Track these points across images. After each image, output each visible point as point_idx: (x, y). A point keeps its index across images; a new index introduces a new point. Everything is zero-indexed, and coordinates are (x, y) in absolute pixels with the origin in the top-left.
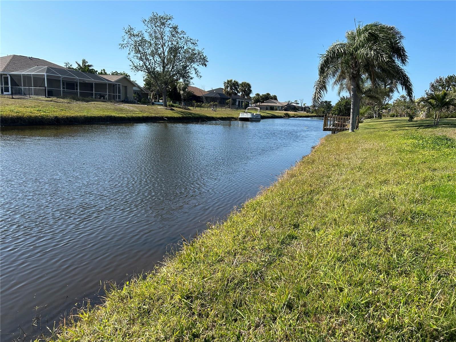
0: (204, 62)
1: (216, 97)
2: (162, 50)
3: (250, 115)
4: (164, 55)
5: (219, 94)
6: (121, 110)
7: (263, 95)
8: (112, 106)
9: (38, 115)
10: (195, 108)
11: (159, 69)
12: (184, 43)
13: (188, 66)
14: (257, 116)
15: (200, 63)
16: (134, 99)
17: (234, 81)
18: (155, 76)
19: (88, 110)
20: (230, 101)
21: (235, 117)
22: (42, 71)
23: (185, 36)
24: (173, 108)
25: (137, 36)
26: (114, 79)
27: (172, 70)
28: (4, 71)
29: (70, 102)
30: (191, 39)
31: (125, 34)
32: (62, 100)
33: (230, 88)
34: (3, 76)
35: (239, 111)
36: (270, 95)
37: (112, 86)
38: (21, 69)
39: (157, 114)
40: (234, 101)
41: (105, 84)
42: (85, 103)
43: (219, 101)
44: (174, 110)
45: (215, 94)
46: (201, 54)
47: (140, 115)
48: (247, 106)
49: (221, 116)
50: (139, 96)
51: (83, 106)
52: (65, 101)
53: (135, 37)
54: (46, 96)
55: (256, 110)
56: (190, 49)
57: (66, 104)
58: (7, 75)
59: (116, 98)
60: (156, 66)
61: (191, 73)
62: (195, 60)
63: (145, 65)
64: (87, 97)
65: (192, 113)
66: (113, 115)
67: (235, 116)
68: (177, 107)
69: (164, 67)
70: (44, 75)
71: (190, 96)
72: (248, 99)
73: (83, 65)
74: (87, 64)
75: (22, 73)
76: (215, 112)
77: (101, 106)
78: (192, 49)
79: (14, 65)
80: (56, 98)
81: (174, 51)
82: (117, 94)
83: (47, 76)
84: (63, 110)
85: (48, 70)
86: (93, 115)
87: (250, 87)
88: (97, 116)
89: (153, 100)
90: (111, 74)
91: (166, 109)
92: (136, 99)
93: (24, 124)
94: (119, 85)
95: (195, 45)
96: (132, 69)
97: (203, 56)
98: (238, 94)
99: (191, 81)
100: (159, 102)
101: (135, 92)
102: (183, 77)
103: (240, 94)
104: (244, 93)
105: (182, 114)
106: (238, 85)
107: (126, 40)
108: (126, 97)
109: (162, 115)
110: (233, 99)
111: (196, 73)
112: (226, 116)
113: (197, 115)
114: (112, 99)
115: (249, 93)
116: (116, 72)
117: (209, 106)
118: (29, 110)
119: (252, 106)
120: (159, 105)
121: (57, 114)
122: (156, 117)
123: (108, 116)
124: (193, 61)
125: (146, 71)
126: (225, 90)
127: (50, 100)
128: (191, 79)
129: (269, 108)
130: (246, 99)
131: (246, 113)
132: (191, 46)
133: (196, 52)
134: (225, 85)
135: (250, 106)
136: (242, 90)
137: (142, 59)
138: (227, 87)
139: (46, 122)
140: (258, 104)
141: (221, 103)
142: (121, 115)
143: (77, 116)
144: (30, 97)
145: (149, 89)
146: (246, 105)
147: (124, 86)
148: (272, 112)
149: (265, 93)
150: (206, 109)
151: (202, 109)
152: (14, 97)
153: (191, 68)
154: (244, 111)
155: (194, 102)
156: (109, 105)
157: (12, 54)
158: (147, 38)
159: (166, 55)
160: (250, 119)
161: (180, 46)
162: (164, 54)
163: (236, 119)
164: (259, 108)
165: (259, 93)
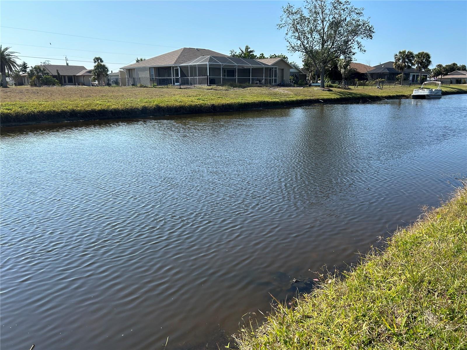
0: (369, 33)
1: (383, 73)
2: (322, 26)
3: (428, 91)
4: (324, 31)
5: (388, 69)
6: (275, 94)
7: (447, 66)
8: (266, 91)
9: (197, 104)
10: (357, 87)
11: (317, 47)
12: (347, 15)
13: (350, 41)
14: (436, 92)
15: (365, 35)
16: (290, 82)
17: (408, 52)
18: (313, 56)
19: (243, 96)
20: (401, 76)
21: (406, 95)
22: (205, 61)
23: (349, 6)
24: (331, 89)
25: (295, 13)
26: (270, 63)
27: (332, 46)
28: (175, 63)
29: (228, 89)
30: (356, 9)
31: (283, 13)
32: (221, 87)
33: (402, 61)
34: (175, 68)
35: (412, 87)
36: (457, 65)
37: (269, 70)
38: (190, 61)
39: (312, 96)
40: (407, 75)
41: (262, 69)
42: (242, 89)
43: (387, 77)
44: (332, 91)
45: (383, 69)
46: (366, 25)
47: (294, 99)
48: (424, 80)
49: (389, 94)
50: (297, 78)
51: (240, 92)
52: (224, 88)
53: (293, 15)
54: (208, 84)
55: (436, 85)
56: (353, 20)
57: (224, 91)
58: (177, 67)
59: (273, 82)
60: (314, 44)
61: (354, 48)
62: (359, 33)
63: (303, 44)
64: (244, 83)
65: (353, 93)
66: (266, 100)
67: (406, 93)
68: (336, 87)
69: (323, 45)
70: (206, 64)
71: (352, 74)
72: (426, 72)
73: (245, 51)
74: (249, 50)
75: (190, 64)
76: (380, 90)
77: (256, 92)
78: (356, 20)
79: (184, 58)
80: (216, 86)
81: (336, 25)
82: (274, 78)
83: (210, 65)
84: (220, 98)
85: (211, 60)
86: (247, 102)
87: (429, 58)
88: (250, 102)
89: (311, 81)
90: (269, 57)
91: (323, 90)
92: (292, 82)
93: (186, 112)
94: (276, 68)
95: (360, 15)
96: (288, 50)
97: (369, 27)
98: (413, 67)
99: (353, 57)
100: (317, 82)
101: (292, 74)
102: (344, 53)
103: (414, 67)
104: (421, 65)
105: (340, 95)
106: (413, 57)
107: (284, 19)
108: (282, 80)
109: (318, 97)
110: (405, 74)
111: (358, 48)
112: (395, 95)
113: (358, 94)
114: (269, 83)
115: (428, 65)
116: (275, 55)
117: (374, 84)
118: (190, 99)
119: (430, 81)
120: (316, 86)
121: (214, 102)
122: (311, 99)
123: (261, 102)
124: (356, 34)
125: (304, 51)
126: (395, 64)
127: (210, 88)
128: (353, 54)
129: (454, 81)
130: (423, 72)
131: (422, 88)
132: (355, 17)
133: (361, 23)
134: (395, 58)
135: (428, 81)
136: (418, 62)
137: (300, 38)
138: (399, 59)
139: (204, 110)
140: (440, 77)
141: (389, 80)
142: (274, 100)
143: (232, 103)
144: (195, 87)
145: (308, 69)
146: (422, 79)
147: (280, 69)
148: (459, 86)
149: (450, 63)
150: (370, 87)
151: (365, 87)
152: (182, 87)
153: (353, 42)
154: (420, 86)
155: (356, 80)
156: (264, 90)
157: (183, 47)
158: (306, 14)
159: (325, 31)
160: (426, 97)
161: (342, 19)
162: (324, 29)
163: (407, 97)
164: (440, 82)
165: (441, 64)
